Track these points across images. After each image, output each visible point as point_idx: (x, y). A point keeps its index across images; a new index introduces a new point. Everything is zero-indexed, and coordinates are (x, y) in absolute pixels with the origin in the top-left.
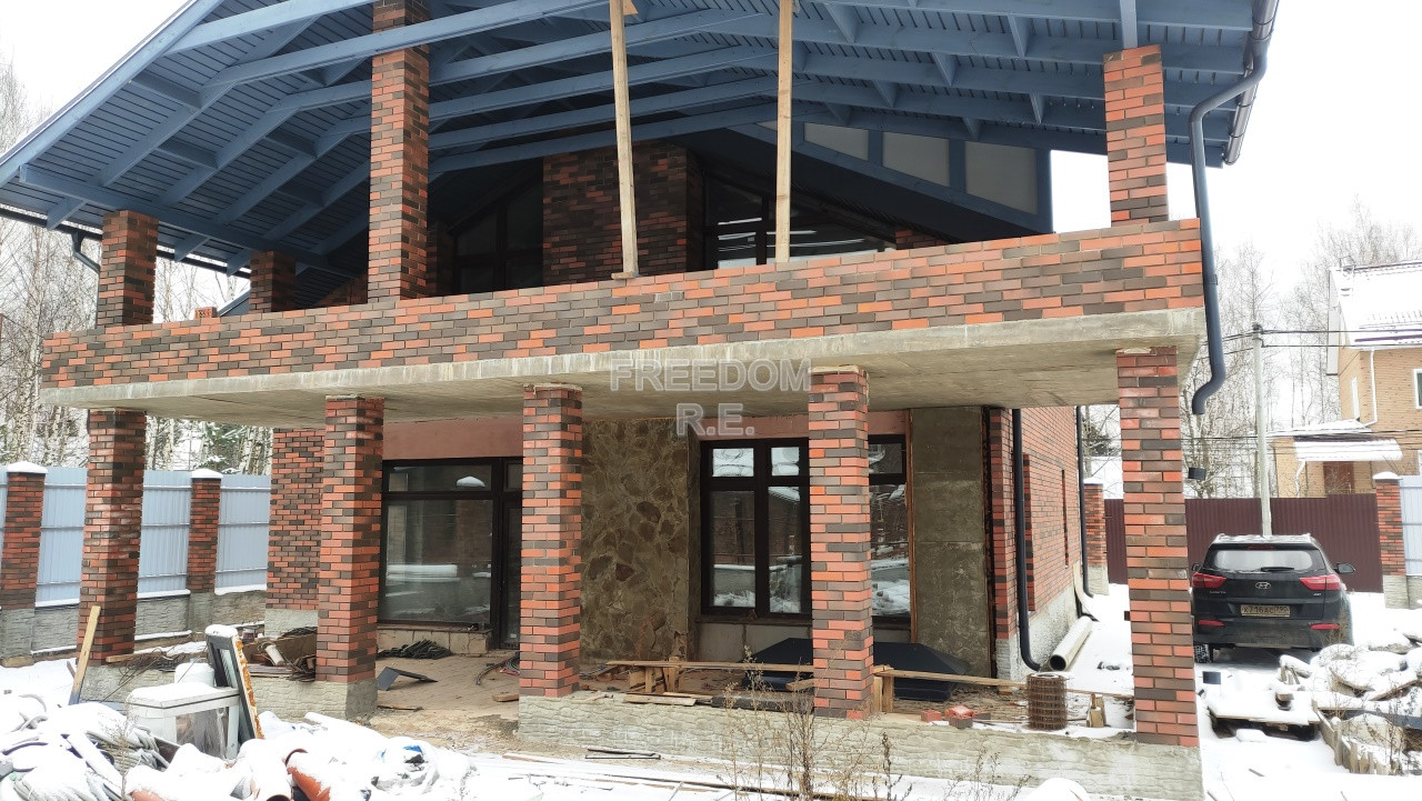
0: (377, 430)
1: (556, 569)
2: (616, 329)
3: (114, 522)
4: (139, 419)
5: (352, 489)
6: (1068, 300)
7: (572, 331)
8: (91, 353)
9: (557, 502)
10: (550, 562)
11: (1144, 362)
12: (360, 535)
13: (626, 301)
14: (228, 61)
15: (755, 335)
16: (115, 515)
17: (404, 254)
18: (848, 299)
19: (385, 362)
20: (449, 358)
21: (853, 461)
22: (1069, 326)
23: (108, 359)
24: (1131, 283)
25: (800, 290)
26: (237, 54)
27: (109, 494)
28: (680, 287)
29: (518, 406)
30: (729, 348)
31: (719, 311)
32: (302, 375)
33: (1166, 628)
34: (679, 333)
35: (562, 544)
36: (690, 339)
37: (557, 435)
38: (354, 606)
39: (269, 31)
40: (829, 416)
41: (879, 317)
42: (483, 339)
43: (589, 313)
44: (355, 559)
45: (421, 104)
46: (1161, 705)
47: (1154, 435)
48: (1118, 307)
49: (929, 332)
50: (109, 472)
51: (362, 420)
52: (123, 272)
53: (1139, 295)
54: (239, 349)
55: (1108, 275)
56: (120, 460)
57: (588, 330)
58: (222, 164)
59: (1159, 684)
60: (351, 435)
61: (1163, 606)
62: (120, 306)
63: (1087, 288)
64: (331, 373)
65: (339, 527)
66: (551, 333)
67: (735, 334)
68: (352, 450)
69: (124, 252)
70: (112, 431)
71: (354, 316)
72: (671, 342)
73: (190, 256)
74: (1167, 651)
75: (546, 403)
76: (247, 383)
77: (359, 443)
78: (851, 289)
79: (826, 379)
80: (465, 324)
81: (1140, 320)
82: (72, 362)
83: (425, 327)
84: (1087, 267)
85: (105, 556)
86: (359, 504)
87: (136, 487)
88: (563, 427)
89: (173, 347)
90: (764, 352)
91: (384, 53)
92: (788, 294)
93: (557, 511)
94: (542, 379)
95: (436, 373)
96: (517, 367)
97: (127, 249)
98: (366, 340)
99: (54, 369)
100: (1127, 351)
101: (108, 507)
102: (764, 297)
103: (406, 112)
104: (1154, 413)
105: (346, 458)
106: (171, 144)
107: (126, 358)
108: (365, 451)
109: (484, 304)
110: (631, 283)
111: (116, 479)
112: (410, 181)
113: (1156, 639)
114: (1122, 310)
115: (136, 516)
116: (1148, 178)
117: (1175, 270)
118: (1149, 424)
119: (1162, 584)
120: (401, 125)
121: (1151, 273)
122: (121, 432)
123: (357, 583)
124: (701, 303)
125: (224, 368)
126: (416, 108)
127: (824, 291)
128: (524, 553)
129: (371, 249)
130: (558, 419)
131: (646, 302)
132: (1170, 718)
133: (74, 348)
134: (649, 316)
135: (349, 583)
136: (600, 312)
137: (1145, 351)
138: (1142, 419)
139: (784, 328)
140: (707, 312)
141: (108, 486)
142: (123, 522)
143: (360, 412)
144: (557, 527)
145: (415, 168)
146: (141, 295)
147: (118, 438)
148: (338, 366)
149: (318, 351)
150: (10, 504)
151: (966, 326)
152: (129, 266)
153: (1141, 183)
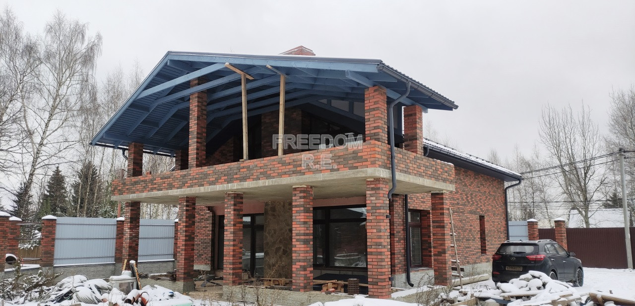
0: (193, 206)
1: (232, 248)
2: (241, 176)
3: (131, 235)
4: (138, 204)
5: (184, 224)
6: (345, 166)
7: (231, 177)
8: (122, 186)
9: (232, 228)
10: (230, 245)
11: (372, 183)
12: (187, 238)
13: (243, 168)
14: (156, 98)
15: (274, 177)
16: (131, 233)
17: (197, 154)
18: (295, 166)
19: (188, 187)
20: (203, 185)
21: (303, 214)
22: (345, 173)
23: (127, 187)
24: (360, 160)
25: (284, 164)
26: (157, 96)
27: (129, 226)
28: (256, 163)
29: (223, 198)
30: (267, 181)
31: (265, 170)
32: (170, 191)
33: (376, 263)
34: (255, 177)
35: (234, 240)
36: (259, 179)
37: (232, 207)
38: (185, 259)
39: (163, 91)
40: (298, 200)
41: (302, 171)
42: (211, 180)
43: (235, 171)
44: (186, 245)
45: (203, 108)
46: (375, 287)
47: (374, 205)
48: (357, 168)
49: (313, 175)
50: (129, 220)
51: (188, 203)
52: (132, 161)
53: (361, 164)
54: (155, 184)
55: (354, 158)
56: (133, 216)
57: (235, 176)
58: (160, 126)
59: (374, 280)
60: (185, 208)
61: (375, 257)
62: (132, 171)
63: (350, 162)
64: (176, 190)
65: (182, 236)
66: (226, 178)
67: (268, 177)
68: (185, 213)
69: (133, 155)
70: (130, 208)
71: (181, 173)
72: (254, 179)
73: (159, 152)
74: (376, 270)
75: (230, 198)
76: (157, 194)
77: (187, 210)
78: (296, 163)
79: (297, 189)
80: (206, 175)
81: (361, 171)
82: (118, 188)
83: (197, 176)
84: (350, 156)
85: (128, 245)
86: (187, 229)
87: (137, 224)
88: (235, 205)
89: (141, 183)
90: (275, 182)
91: (192, 94)
92: (281, 165)
93: (232, 230)
94: (229, 190)
95: (200, 190)
96: (218, 187)
97: (134, 154)
98: (184, 180)
99: (114, 191)
100: (368, 180)
101: (129, 230)
102: (276, 166)
103: (198, 111)
104: (374, 198)
105: (183, 215)
106: (144, 122)
107: (130, 187)
108: (189, 213)
109: (211, 169)
110: (246, 162)
111: (131, 222)
112: (199, 131)
113: (374, 267)
114: (357, 169)
115: (138, 233)
116: (375, 127)
117: (369, 156)
118: (373, 202)
119: (375, 250)
120: (196, 115)
121: (364, 157)
122: (132, 208)
123: (186, 252)
124: (261, 168)
125: (152, 189)
126: (202, 109)
127: (289, 164)
128: (225, 243)
129: (189, 153)
130: (233, 203)
131: (248, 168)
132: (376, 290)
133: (119, 184)
134: (248, 172)
135: (184, 252)
136: (238, 171)
137: (372, 180)
138: (371, 200)
139: (280, 175)
140: (262, 170)
141: (129, 224)
142: (134, 235)
143: (187, 201)
144: (232, 235)
145: (201, 127)
146: (138, 167)
147: (131, 210)
148: (178, 188)
149: (173, 184)
150: (118, 230)
151: (321, 174)
152: (134, 159)
153: (373, 128)
